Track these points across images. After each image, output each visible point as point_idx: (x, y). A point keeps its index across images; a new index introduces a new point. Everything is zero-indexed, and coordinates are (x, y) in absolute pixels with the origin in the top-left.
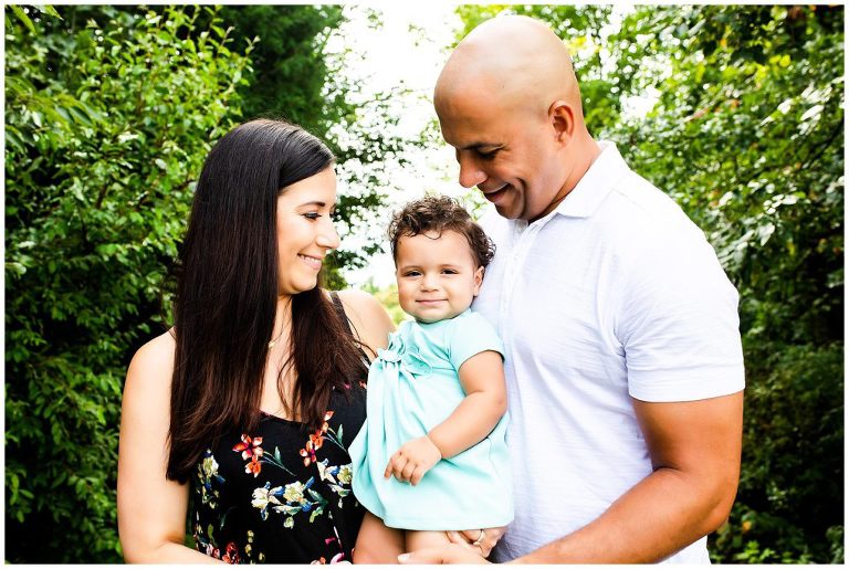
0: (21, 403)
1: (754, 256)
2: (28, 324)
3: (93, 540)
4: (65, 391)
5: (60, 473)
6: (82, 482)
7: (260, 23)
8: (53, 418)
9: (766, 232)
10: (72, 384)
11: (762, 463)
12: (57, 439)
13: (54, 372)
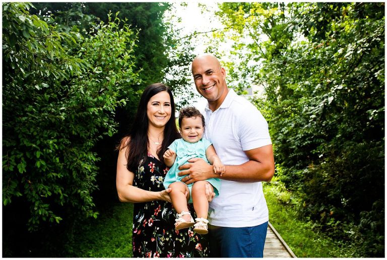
0: (63, 164)
1: (327, 108)
2: (64, 137)
3: (86, 214)
4: (77, 160)
5: (75, 189)
6: (82, 192)
7: (138, 15)
8: (73, 169)
9: (331, 99)
10: (79, 158)
11: (339, 188)
12: (74, 177)
13: (72, 153)
